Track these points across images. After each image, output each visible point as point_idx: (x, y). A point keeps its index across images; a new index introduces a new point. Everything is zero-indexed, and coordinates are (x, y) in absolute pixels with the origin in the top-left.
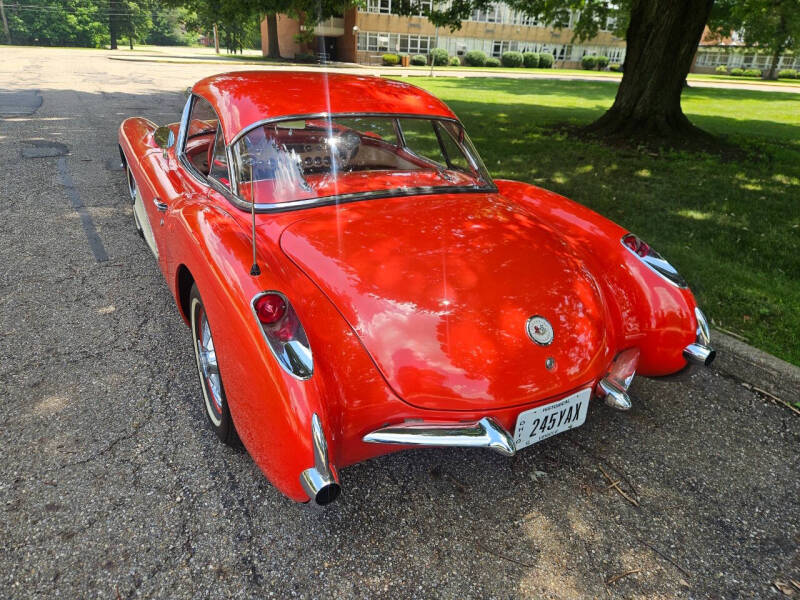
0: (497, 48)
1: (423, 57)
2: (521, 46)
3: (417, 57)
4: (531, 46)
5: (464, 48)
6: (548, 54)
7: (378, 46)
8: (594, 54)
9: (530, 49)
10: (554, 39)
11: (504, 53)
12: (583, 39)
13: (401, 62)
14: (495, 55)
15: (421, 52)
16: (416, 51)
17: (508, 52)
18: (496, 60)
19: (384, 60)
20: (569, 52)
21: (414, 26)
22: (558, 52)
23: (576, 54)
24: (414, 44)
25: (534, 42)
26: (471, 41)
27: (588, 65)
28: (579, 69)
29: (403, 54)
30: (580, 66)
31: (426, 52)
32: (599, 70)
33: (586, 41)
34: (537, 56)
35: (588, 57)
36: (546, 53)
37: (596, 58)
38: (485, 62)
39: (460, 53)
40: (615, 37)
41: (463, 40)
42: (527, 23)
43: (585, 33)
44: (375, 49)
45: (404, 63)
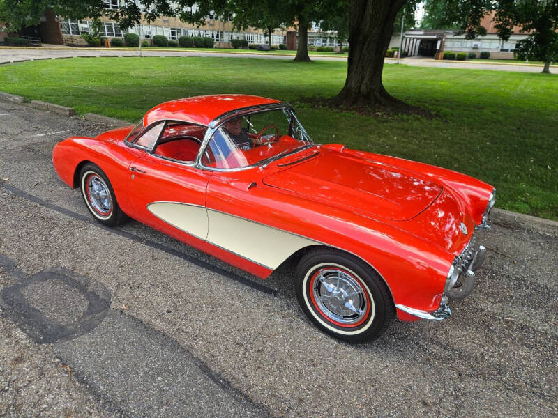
0: (173, 33)
1: (120, 40)
3: (114, 39)
4: (197, 32)
5: (150, 33)
6: (209, 38)
7: (80, 31)
8: (238, 37)
9: (197, 34)
10: (211, 27)
11: (179, 37)
12: (239, 29)
13: (103, 44)
14: (173, 38)
15: (117, 35)
16: (113, 35)
17: (182, 36)
18: (176, 41)
20: (222, 36)
22: (215, 36)
23: (227, 38)
24: (110, 29)
25: (198, 29)
26: (154, 28)
27: (236, 45)
28: (229, 48)
29: (103, 37)
30: (232, 47)
31: (120, 35)
32: (243, 49)
33: (242, 30)
34: (202, 39)
35: (235, 39)
37: (240, 39)
38: (167, 43)
39: (147, 37)
43: (240, 25)
44: (78, 33)
45: (106, 44)
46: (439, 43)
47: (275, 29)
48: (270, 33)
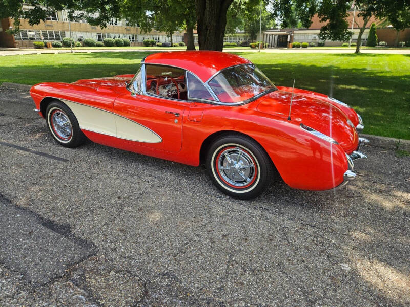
0: (100, 37)
1: (59, 43)
2: (112, 36)
3: (55, 42)
4: (117, 35)
5: (82, 37)
6: (127, 39)
7: (29, 37)
8: (148, 39)
9: (117, 37)
10: (128, 32)
11: (104, 40)
13: (46, 46)
14: (99, 40)
15: (57, 40)
16: (53, 39)
17: (106, 39)
18: (101, 43)
19: (35, 45)
20: (136, 38)
21: (49, 26)
22: (131, 38)
23: (140, 38)
24: (51, 35)
25: (118, 33)
26: (85, 33)
27: (147, 44)
28: (142, 46)
29: (46, 41)
30: (143, 44)
31: (59, 39)
32: (152, 46)
34: (122, 40)
35: (146, 40)
36: (125, 39)
37: (150, 40)
38: (95, 44)
39: (80, 40)
40: (156, 30)
41: (80, 33)
42: (112, 24)
43: (146, 29)
44: (27, 39)
45: (48, 46)
46: (289, 37)
47: (175, 31)
48: (171, 34)
